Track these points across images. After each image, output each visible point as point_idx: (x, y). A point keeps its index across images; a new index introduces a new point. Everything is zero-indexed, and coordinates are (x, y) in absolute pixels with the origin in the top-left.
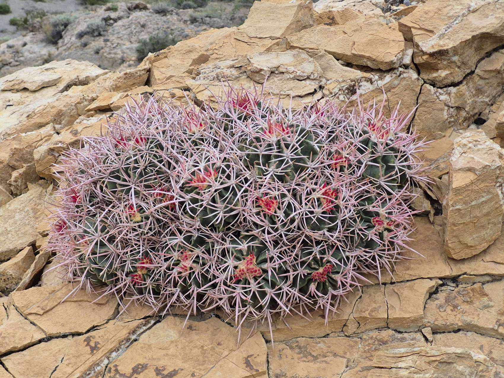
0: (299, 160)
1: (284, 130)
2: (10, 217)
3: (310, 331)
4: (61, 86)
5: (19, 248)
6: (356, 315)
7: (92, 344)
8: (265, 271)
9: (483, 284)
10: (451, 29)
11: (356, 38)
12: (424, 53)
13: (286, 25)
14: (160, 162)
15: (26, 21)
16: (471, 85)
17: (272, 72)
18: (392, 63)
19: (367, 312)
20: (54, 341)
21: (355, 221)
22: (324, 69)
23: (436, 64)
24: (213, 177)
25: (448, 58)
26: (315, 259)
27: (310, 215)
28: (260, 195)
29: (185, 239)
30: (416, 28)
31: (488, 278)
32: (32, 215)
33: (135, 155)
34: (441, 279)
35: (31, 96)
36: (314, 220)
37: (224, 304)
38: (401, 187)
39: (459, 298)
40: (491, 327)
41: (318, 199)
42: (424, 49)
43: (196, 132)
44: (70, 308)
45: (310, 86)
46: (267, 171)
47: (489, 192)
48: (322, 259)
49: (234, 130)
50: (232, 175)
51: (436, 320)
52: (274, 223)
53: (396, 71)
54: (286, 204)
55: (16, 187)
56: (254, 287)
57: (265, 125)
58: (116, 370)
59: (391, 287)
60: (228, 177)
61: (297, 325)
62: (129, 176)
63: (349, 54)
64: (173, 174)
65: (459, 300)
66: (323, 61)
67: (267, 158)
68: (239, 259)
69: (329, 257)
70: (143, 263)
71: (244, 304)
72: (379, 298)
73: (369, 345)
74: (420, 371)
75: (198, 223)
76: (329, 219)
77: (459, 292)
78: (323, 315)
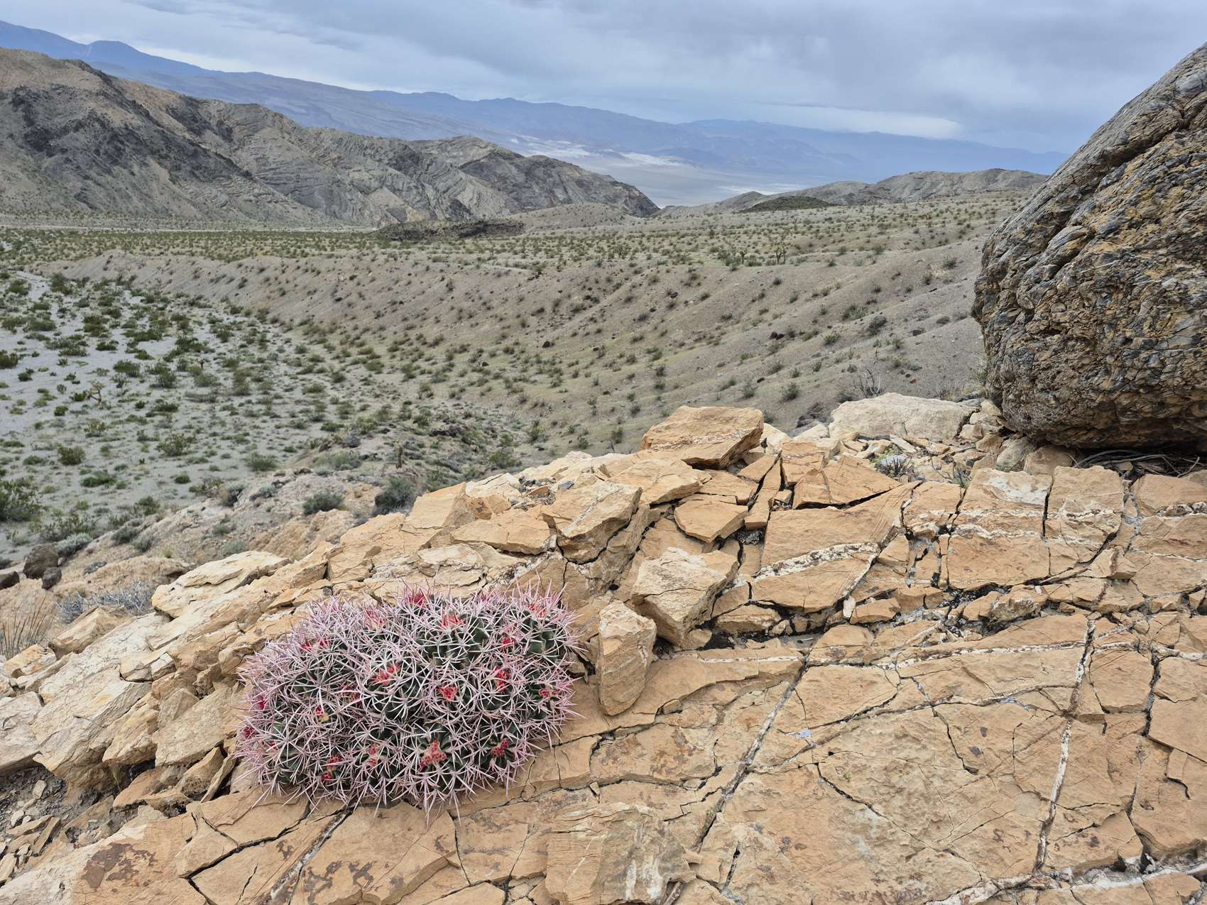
0: (472, 648)
1: (457, 621)
2: (196, 720)
3: (492, 802)
4: (243, 578)
5: (206, 750)
6: (532, 781)
7: (285, 849)
8: (449, 755)
9: (635, 734)
10: (585, 517)
11: (510, 528)
12: (566, 538)
13: (446, 516)
14: (345, 661)
15: (204, 488)
16: (604, 559)
17: (441, 566)
18: (541, 548)
19: (541, 776)
20: (246, 850)
21: (525, 695)
22: (486, 559)
23: (576, 546)
24: (396, 672)
25: (585, 540)
26: (493, 737)
27: (486, 697)
28: (440, 684)
29: (372, 733)
30: (557, 517)
31: (639, 729)
32: (218, 714)
33: (320, 658)
34: (600, 734)
35: (214, 590)
36: (490, 701)
37: (412, 790)
38: (560, 658)
39: (617, 750)
40: (648, 774)
41: (492, 681)
42: (566, 535)
43: (377, 628)
44: (261, 813)
45: (475, 575)
46: (445, 660)
47: (633, 655)
48: (499, 735)
49: (412, 625)
50: (413, 668)
51: (601, 774)
52: (454, 709)
53: (545, 554)
54: (464, 690)
55: (202, 688)
56: (439, 771)
57: (440, 618)
58: (311, 873)
59: (560, 748)
60: (410, 671)
61: (480, 800)
62: (315, 678)
63: (505, 543)
64: (358, 672)
65: (618, 752)
66: (484, 552)
67: (444, 649)
68: (424, 747)
69: (506, 733)
70: (332, 761)
71: (431, 789)
72: (550, 760)
73: (545, 807)
74: (597, 833)
75: (384, 717)
76: (503, 698)
77: (616, 745)
78: (503, 786)
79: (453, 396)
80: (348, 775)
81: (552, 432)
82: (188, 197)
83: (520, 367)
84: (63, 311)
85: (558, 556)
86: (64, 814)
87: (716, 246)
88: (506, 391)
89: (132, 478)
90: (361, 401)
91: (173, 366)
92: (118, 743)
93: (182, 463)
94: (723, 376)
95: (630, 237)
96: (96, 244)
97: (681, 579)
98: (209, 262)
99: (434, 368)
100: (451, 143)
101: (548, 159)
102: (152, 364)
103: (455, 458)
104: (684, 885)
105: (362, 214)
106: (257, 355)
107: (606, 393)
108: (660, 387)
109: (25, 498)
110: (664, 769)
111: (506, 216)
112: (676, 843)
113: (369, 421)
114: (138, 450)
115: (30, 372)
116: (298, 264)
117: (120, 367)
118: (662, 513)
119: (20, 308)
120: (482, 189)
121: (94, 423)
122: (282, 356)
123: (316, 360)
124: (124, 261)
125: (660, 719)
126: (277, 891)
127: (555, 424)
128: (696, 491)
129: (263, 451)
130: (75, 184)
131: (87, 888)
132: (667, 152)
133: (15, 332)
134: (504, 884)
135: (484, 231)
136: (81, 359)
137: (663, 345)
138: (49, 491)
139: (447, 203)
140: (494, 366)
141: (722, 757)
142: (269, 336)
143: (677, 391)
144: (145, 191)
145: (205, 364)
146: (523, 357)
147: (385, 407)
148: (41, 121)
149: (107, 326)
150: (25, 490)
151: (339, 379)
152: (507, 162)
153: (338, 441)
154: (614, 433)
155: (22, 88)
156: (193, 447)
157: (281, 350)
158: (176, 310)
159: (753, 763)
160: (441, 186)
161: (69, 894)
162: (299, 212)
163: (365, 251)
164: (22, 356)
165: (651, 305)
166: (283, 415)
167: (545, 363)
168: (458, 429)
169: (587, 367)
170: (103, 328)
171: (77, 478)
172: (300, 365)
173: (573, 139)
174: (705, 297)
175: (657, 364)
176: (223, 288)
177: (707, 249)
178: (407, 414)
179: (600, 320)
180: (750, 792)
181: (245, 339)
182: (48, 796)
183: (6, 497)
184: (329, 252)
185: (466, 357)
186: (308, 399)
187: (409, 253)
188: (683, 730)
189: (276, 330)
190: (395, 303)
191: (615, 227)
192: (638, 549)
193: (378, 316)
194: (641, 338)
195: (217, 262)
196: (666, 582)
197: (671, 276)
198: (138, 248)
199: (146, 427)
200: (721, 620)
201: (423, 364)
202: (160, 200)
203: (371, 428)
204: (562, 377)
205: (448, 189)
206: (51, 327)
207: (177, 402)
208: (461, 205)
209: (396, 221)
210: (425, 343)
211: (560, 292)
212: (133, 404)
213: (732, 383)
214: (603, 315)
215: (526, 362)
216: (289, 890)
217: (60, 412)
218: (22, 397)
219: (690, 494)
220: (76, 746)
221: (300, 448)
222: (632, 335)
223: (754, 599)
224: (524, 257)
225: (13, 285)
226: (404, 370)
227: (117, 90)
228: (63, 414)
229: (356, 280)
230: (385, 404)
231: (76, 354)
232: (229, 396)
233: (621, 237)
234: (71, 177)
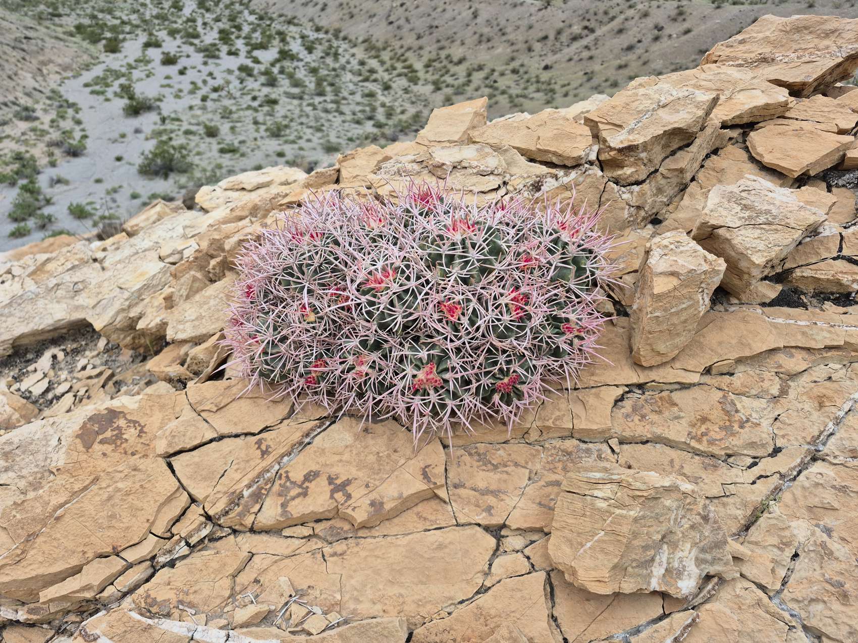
0: (485, 261)
1: (469, 228)
2: (205, 303)
3: (490, 438)
5: (211, 333)
6: (539, 423)
7: (264, 447)
8: (446, 381)
9: (671, 392)
10: (640, 124)
11: (541, 132)
12: (612, 149)
13: (463, 130)
14: (336, 259)
16: (653, 184)
17: (455, 167)
18: (580, 158)
19: (551, 421)
20: (225, 440)
21: (544, 328)
22: (509, 164)
23: (623, 161)
24: (391, 278)
25: (635, 154)
26: (501, 370)
27: (497, 323)
28: (443, 299)
29: (361, 342)
30: (603, 123)
31: (677, 386)
33: (309, 251)
34: (627, 386)
35: (248, 195)
36: (502, 328)
37: (401, 412)
39: (647, 407)
40: (683, 440)
41: (506, 305)
42: (612, 145)
43: (375, 227)
44: (245, 406)
45: (494, 182)
46: (450, 272)
47: (690, 298)
48: (508, 369)
49: (415, 227)
50: (412, 276)
51: (624, 430)
52: (457, 330)
53: (581, 167)
54: (471, 310)
55: (214, 274)
56: (433, 398)
57: (449, 222)
58: (287, 477)
59: (575, 393)
60: (408, 278)
62: (303, 273)
63: (534, 149)
64: (349, 274)
65: (647, 410)
66: (509, 154)
67: (451, 259)
68: (418, 367)
69: (515, 367)
70: (316, 366)
71: (422, 415)
72: (563, 405)
73: (552, 455)
74: (623, 506)
75: (375, 327)
76: (518, 327)
77: (646, 401)
78: (504, 423)
80: (333, 383)
83: (522, 86)
84: (205, 24)
85: (596, 171)
86: (118, 367)
88: (509, 105)
89: (249, 150)
90: (401, 106)
92: (150, 315)
93: (281, 142)
97: (768, 212)
99: (456, 83)
102: (262, 68)
104: (722, 580)
109: (184, 157)
110: (705, 438)
112: (721, 533)
113: (406, 122)
114: (252, 130)
117: (242, 68)
118: (731, 139)
119: (178, 20)
121: (225, 108)
122: (348, 66)
123: (372, 71)
125: (706, 379)
126: (251, 490)
128: (778, 113)
129: (333, 139)
131: (81, 448)
133: (175, 38)
134: (497, 531)
136: (217, 61)
138: (198, 154)
140: (502, 83)
141: (783, 436)
142: (340, 51)
146: (526, 77)
147: (418, 112)
149: (233, 37)
150: (184, 152)
151: (387, 88)
153: (383, 136)
156: (288, 131)
157: (348, 62)
158: (279, 27)
159: (825, 450)
161: (64, 450)
164: (180, 57)
165: (639, 37)
167: (543, 83)
169: (576, 89)
170: (230, 38)
171: (215, 147)
172: (360, 75)
174: (687, 31)
176: (310, 11)
179: (593, 48)
180: (817, 485)
181: (323, 51)
182: (108, 351)
183: (173, 155)
185: (481, 75)
188: (733, 397)
190: (432, 27)
192: (693, 179)
193: (419, 37)
194: (626, 66)
196: (747, 214)
197: (661, 11)
200: (798, 273)
201: (448, 79)
203: (407, 127)
204: (555, 96)
206: (197, 36)
210: (451, 62)
211: (563, 22)
212: (249, 97)
214: (596, 44)
215: (528, 81)
216: (263, 491)
218: (181, 86)
219: (771, 117)
220: (118, 313)
221: (358, 139)
222: (618, 62)
223: (845, 252)
226: (434, 83)
229: (405, 7)
230: (418, 109)
231: (213, 57)
232: (312, 96)
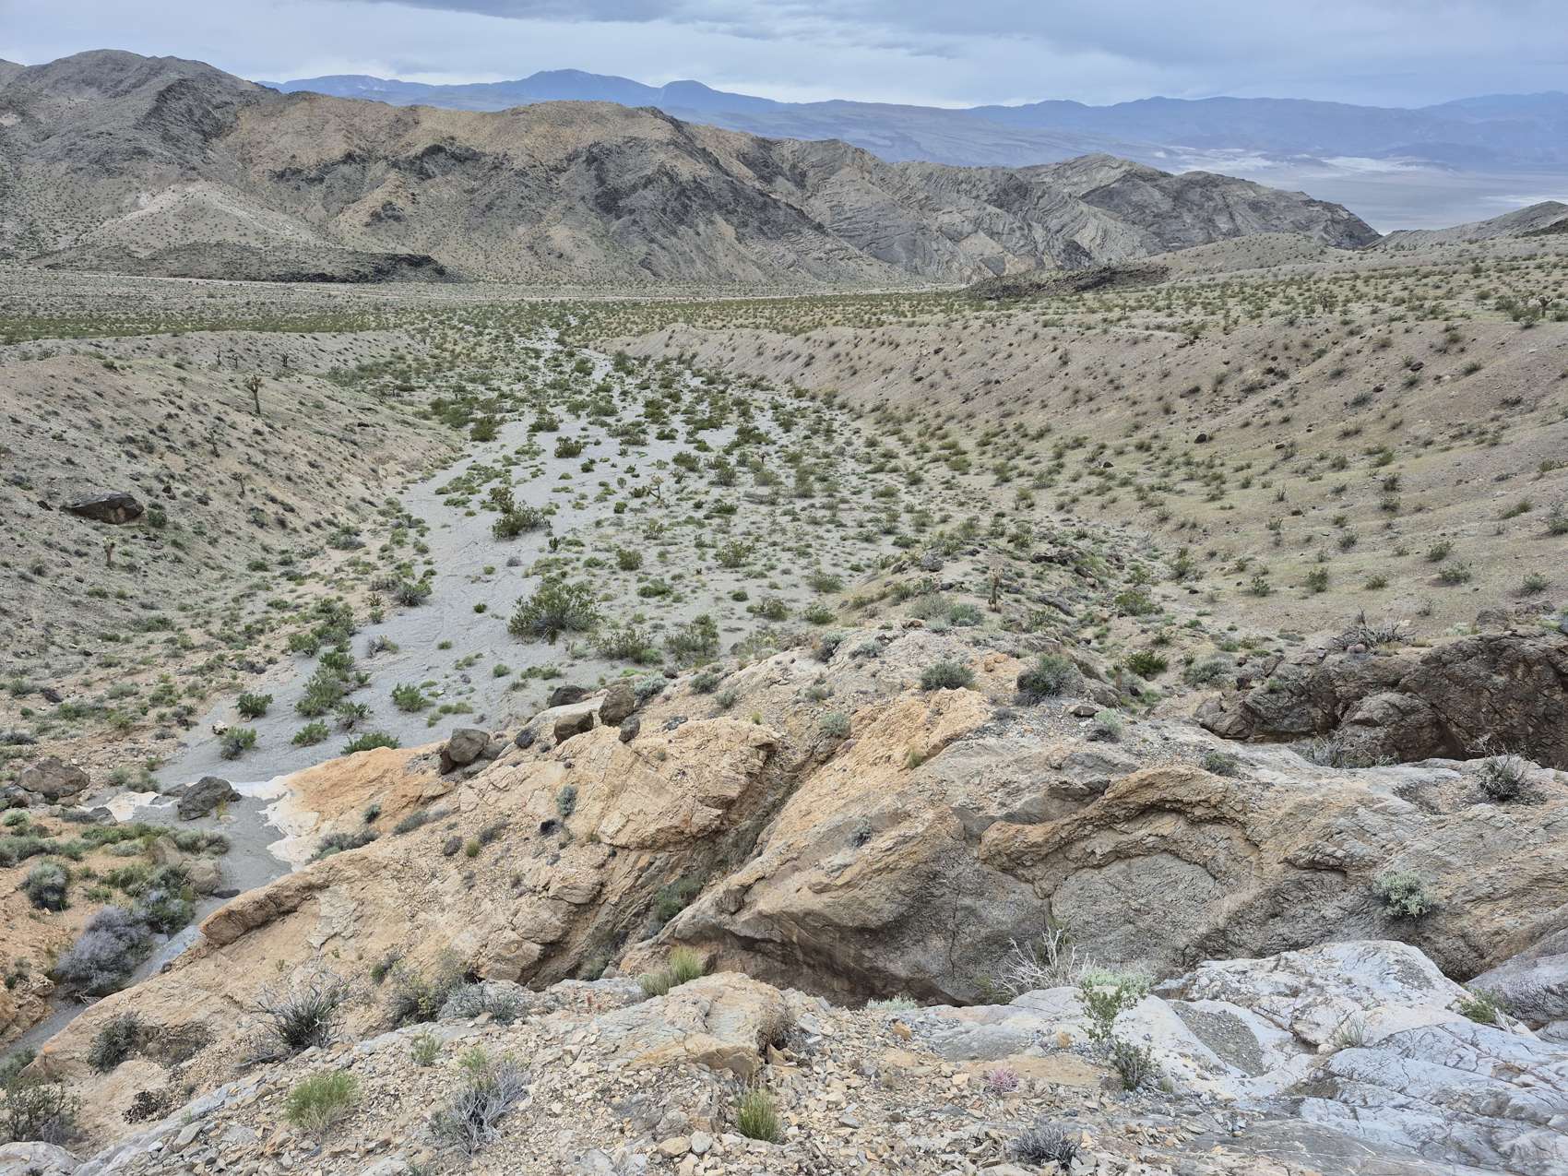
79: (1061, 507)
81: (1207, 567)
82: (754, 258)
83: (1160, 471)
84: (624, 393)
87: (1484, 289)
88: (1139, 504)
90: (941, 510)
91: (732, 460)
94: (1507, 497)
95: (1336, 280)
96: (657, 317)
98: (774, 335)
99: (1036, 469)
100: (1071, 166)
101: (1209, 176)
102: (712, 457)
103: (1066, 595)
105: (949, 268)
106: (823, 449)
107: (1296, 513)
108: (1390, 508)
109: (584, 605)
111: (1141, 259)
113: (952, 538)
115: (592, 462)
116: (875, 335)
117: (681, 459)
119: (584, 389)
120: (1110, 224)
122: (849, 450)
123: (889, 455)
124: (686, 336)
127: (1212, 555)
129: (827, 569)
130: (640, 249)
132: (1401, 152)
133: (578, 417)
135: (1110, 281)
137: (1394, 442)
138: (607, 598)
139: (1059, 246)
140: (1121, 468)
142: (836, 425)
143: (1419, 516)
144: (709, 253)
145: (767, 458)
146: (1165, 456)
147: (971, 520)
148: (612, 180)
149: (667, 412)
150: (585, 596)
151: (915, 481)
152: (1148, 186)
153: (915, 561)
154: (1312, 575)
155: (596, 144)
156: (751, 557)
157: (849, 443)
158: (737, 394)
160: (1054, 224)
162: (874, 270)
163: (954, 316)
165: (1376, 382)
166: (850, 524)
167: (1198, 465)
168: (1070, 555)
169: (1264, 474)
170: (663, 414)
171: (634, 587)
172: (870, 462)
173: (1248, 145)
174: (1472, 370)
175: (1384, 472)
176: (787, 367)
177: (1470, 294)
178: (1000, 529)
179: (1288, 404)
181: (810, 428)
183: (567, 602)
184: (909, 319)
185: (1082, 454)
186: (878, 505)
187: (1010, 316)
189: (844, 418)
190: (989, 383)
191: (1311, 266)
193: (967, 399)
194: (1357, 432)
195: (783, 336)
197: (1414, 336)
198: (700, 320)
199: (704, 531)
201: (1021, 463)
202: (724, 262)
203: (957, 547)
204: (1224, 487)
205: (1063, 227)
206: (612, 413)
207: (736, 503)
208: (1078, 247)
209: (991, 274)
210: (1025, 436)
211: (1227, 363)
212: (691, 503)
213: (1524, 508)
214: (1293, 397)
215: (1169, 463)
217: (619, 509)
221: (869, 567)
222: (1341, 426)
224: (1170, 315)
225: (578, 364)
226: (997, 471)
227: (687, 137)
228: (622, 512)
229: (941, 354)
230: (971, 515)
231: (636, 443)
232: (791, 498)
233: (1321, 280)
234: (637, 241)
